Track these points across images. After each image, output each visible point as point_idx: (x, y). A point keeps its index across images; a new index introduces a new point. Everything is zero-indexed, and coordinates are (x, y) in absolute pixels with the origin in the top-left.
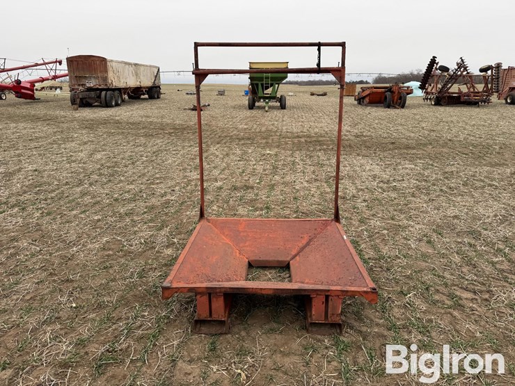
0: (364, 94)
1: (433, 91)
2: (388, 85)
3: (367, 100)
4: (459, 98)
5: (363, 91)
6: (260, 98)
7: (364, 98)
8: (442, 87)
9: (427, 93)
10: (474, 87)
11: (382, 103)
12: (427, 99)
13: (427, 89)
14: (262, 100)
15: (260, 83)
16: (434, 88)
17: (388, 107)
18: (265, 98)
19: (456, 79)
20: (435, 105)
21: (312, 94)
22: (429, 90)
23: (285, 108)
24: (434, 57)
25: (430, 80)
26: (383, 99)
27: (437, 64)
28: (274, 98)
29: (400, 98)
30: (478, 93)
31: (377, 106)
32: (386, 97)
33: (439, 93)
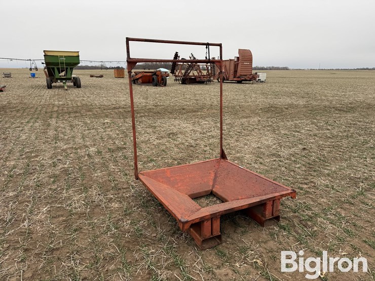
0: (138, 77)
1: (180, 75)
2: (153, 71)
3: (140, 81)
4: (195, 79)
5: (136, 74)
6: (57, 79)
7: (137, 79)
8: (185, 72)
9: (176, 76)
10: (201, 72)
11: (152, 83)
12: (176, 80)
13: (175, 74)
14: (59, 81)
15: (55, 67)
16: (180, 72)
17: (156, 85)
18: (61, 80)
19: (193, 67)
20: (182, 84)
21: (92, 76)
22: (177, 74)
23: (80, 87)
24: (177, 53)
25: (176, 68)
26: (151, 80)
27: (179, 57)
28: (70, 79)
29: (163, 79)
30: (204, 76)
31: (148, 85)
32: (153, 79)
33: (184, 76)
